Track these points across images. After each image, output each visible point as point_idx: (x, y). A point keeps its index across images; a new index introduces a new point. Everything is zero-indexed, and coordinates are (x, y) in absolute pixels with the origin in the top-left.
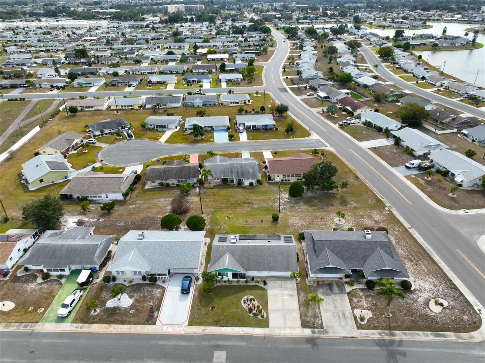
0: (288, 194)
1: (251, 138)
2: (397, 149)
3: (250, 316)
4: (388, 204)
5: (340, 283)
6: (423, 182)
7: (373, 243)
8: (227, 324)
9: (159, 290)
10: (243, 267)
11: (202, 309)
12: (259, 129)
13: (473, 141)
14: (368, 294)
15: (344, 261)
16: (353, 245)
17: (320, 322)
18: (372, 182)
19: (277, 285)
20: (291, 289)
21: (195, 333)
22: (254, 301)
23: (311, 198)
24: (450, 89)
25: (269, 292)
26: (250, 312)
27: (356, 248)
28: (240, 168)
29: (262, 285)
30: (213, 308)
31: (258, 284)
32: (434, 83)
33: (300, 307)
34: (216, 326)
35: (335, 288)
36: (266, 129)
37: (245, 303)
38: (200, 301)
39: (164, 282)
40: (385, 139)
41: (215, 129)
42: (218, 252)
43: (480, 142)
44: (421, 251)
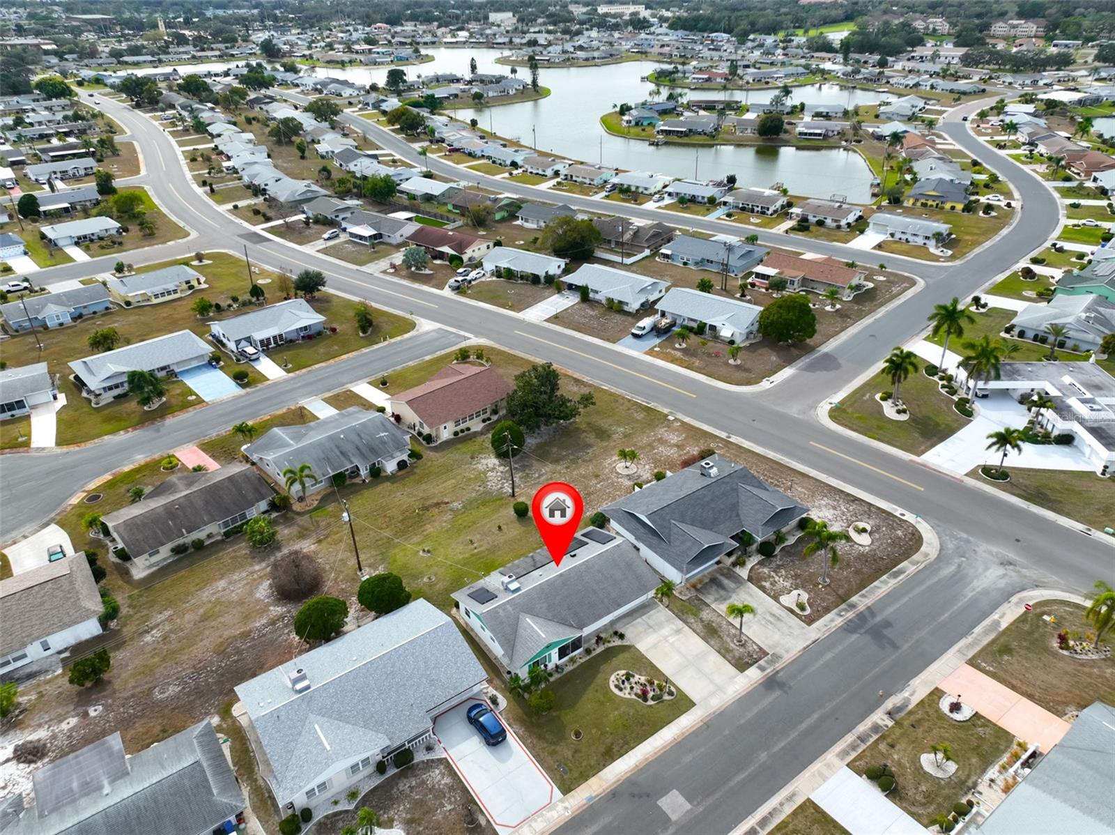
0: (492, 456)
1: (290, 366)
2: (593, 310)
3: (651, 706)
4: (666, 411)
5: (725, 571)
6: (679, 354)
7: (727, 480)
8: (627, 745)
9: (437, 771)
10: (571, 626)
11: (558, 748)
12: (291, 341)
13: (685, 264)
14: (773, 565)
15: (711, 530)
16: (705, 496)
17: (755, 647)
18: (608, 381)
19: (640, 629)
20: (668, 621)
21: (591, 799)
22: (633, 676)
23: (539, 446)
24: (574, 178)
25: (642, 647)
26: (645, 700)
27: (712, 500)
28: (357, 438)
29: (617, 642)
30: (578, 734)
31: (610, 645)
32: (540, 172)
33: (707, 642)
34: (614, 760)
35: (726, 582)
36: (310, 337)
37: (621, 690)
38: (540, 737)
39: (429, 749)
40: (557, 295)
41: (177, 370)
42: (502, 623)
43: (697, 263)
44: (775, 466)
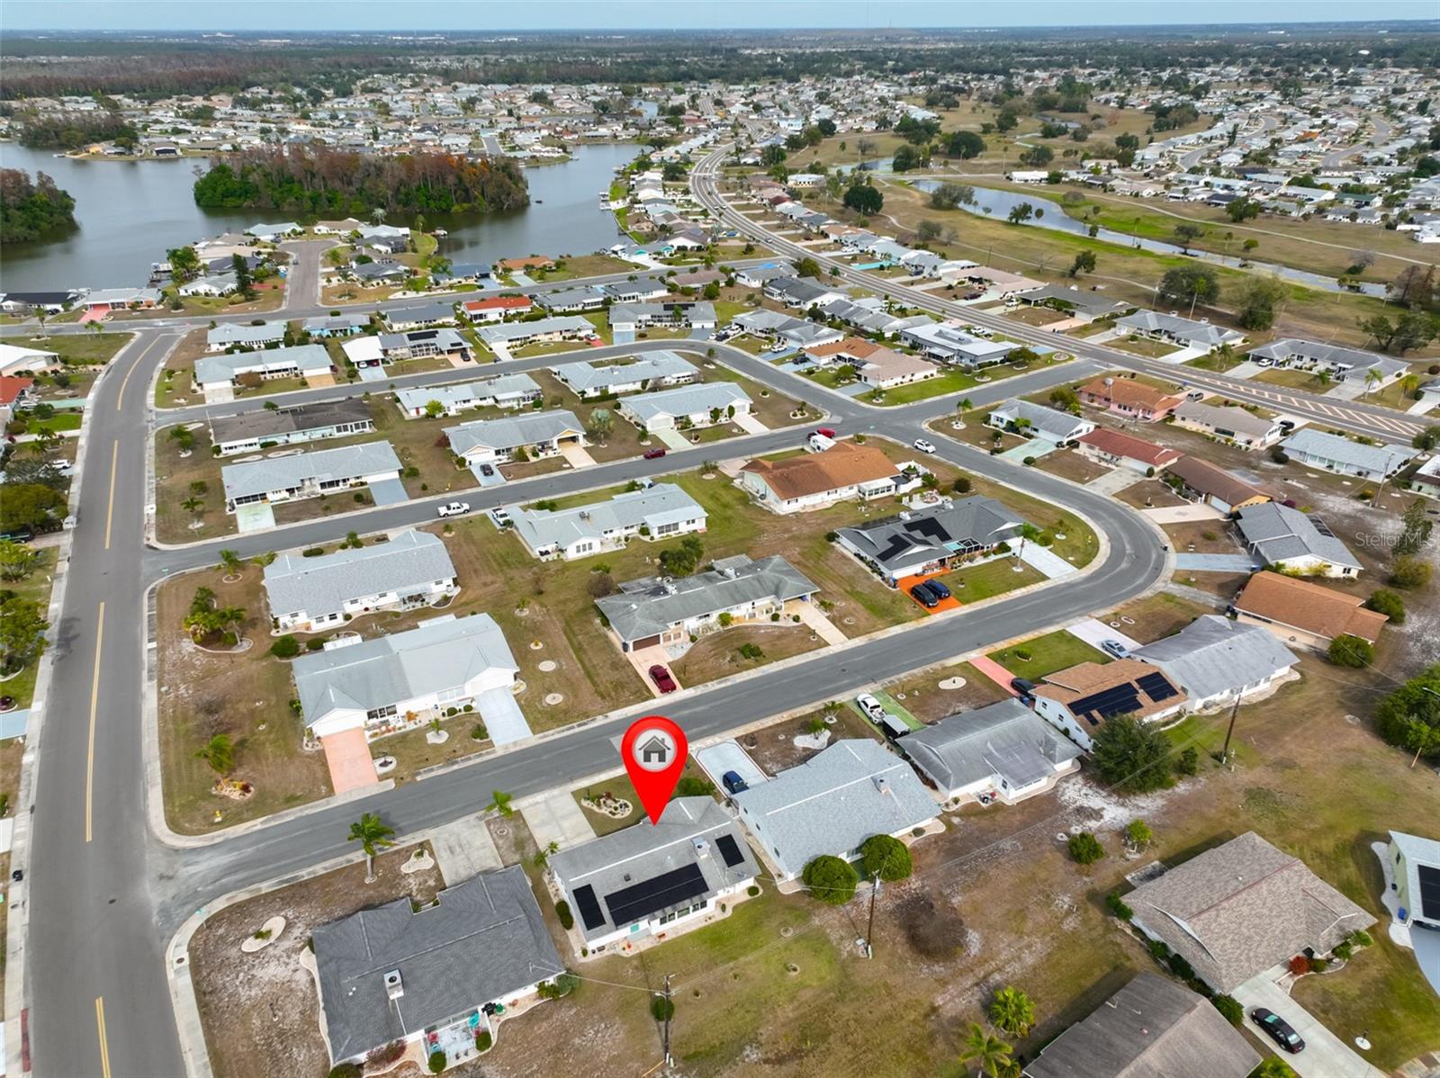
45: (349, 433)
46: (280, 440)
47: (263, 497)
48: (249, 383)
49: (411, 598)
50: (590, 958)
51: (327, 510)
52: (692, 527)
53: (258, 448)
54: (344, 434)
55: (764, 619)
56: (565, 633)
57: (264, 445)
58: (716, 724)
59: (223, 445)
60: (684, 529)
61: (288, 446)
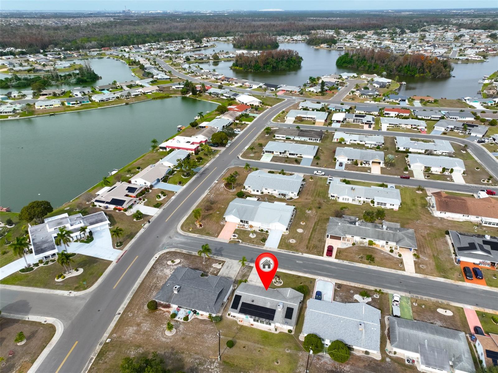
45: (312, 141)
46: (292, 138)
47: (273, 152)
48: (299, 119)
49: (283, 195)
50: (230, 317)
51: (286, 161)
52: (392, 207)
53: (285, 139)
54: (310, 141)
55: (387, 249)
56: (315, 223)
57: (287, 138)
58: (334, 275)
59: (276, 135)
60: (388, 207)
61: (293, 140)
